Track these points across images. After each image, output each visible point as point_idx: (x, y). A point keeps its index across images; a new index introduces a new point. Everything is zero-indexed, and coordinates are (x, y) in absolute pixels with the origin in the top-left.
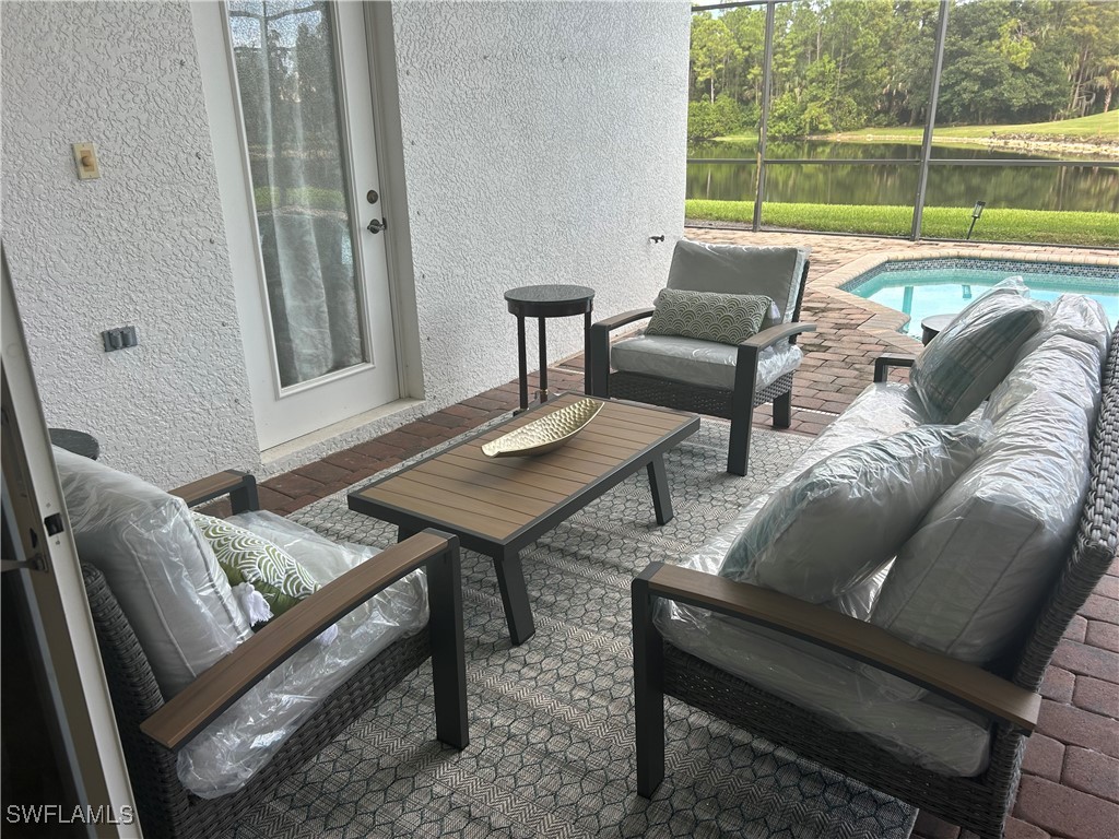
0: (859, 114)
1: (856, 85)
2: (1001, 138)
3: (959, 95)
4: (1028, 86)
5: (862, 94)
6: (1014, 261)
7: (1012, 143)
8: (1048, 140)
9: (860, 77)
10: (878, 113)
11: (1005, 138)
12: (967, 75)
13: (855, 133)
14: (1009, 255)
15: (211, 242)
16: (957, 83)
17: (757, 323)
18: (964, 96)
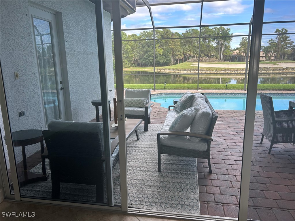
0: (129, 64)
1: (127, 57)
2: (159, 70)
3: (150, 60)
4: (163, 58)
5: (129, 59)
6: (174, 93)
7: (162, 71)
8: (169, 70)
9: (128, 56)
10: (133, 64)
11: (160, 69)
12: (151, 56)
13: (128, 68)
14: (173, 92)
15: (37, 92)
16: (149, 58)
17: (145, 103)
18: (151, 60)
